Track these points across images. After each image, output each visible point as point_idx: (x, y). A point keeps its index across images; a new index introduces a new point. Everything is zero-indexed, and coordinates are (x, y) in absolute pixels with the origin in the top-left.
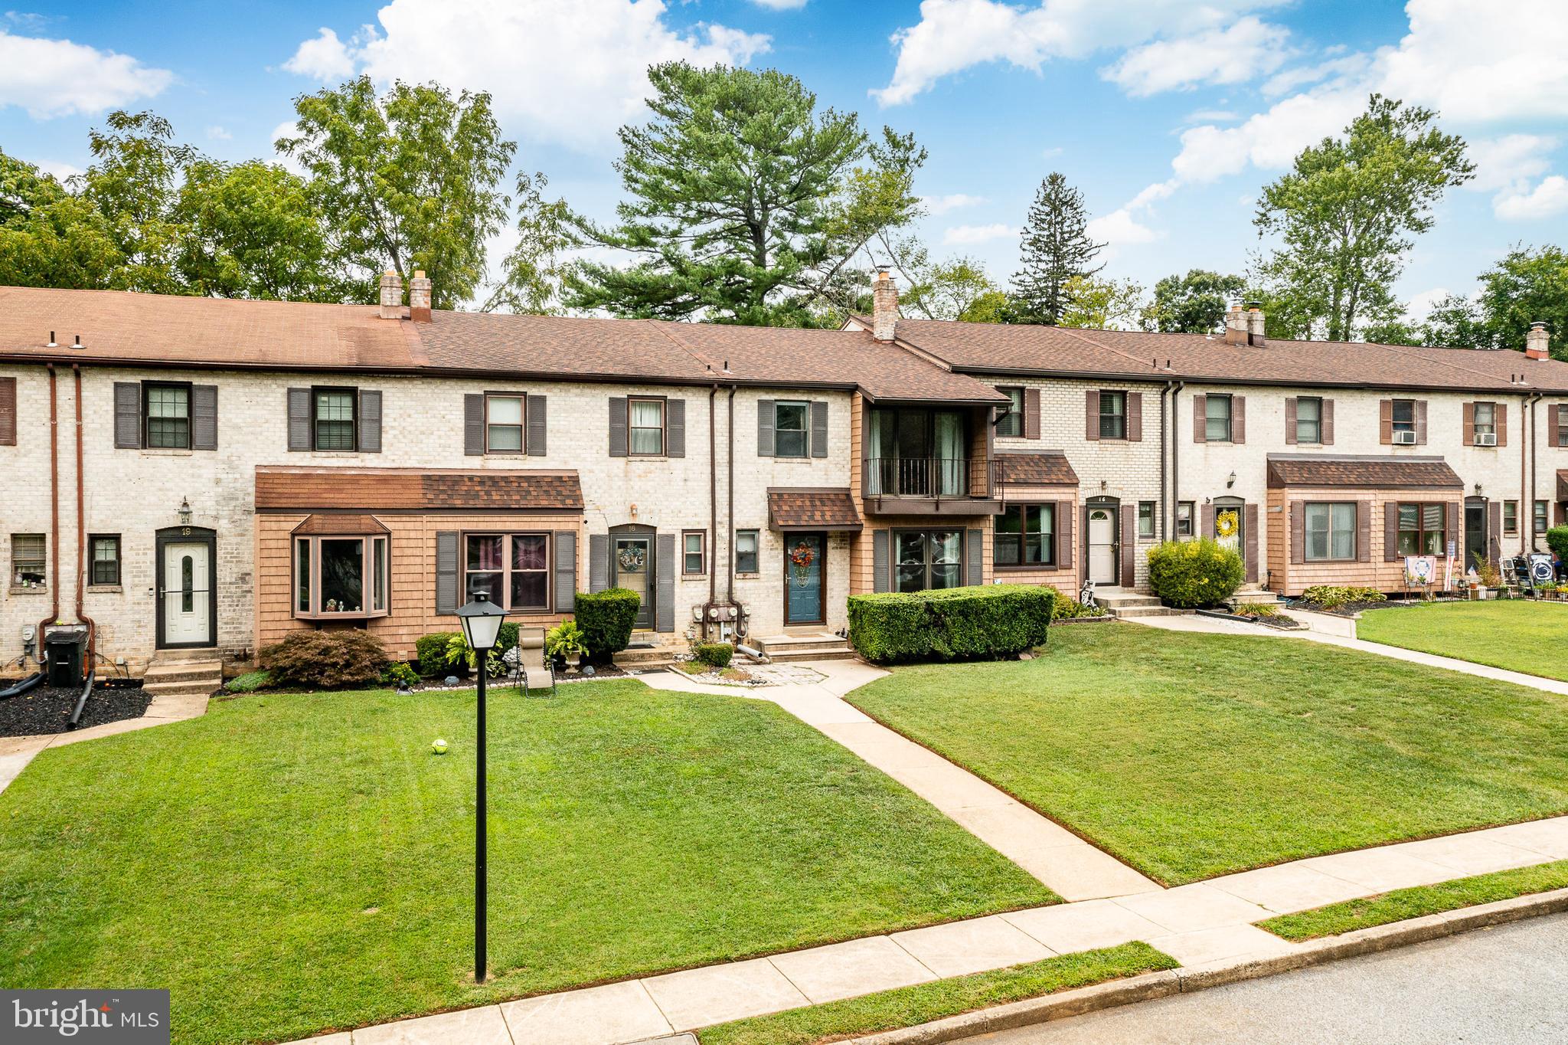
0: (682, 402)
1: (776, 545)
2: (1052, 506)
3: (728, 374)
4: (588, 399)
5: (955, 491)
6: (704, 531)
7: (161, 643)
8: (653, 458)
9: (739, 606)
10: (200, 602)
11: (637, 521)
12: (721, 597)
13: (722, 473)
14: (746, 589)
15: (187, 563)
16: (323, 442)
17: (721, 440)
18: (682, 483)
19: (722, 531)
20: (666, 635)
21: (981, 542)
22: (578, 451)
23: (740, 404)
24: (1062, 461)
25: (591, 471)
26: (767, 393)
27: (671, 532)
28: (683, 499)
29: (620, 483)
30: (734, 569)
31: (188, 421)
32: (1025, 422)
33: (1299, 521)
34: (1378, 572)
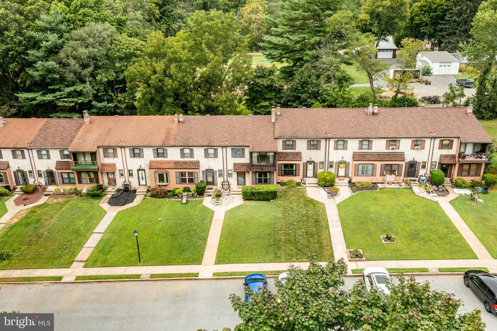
0: (217, 149)
1: (235, 173)
2: (296, 164)
4: (201, 149)
5: (272, 163)
6: (222, 170)
7: (139, 185)
8: (212, 158)
9: (228, 182)
10: (144, 179)
11: (210, 168)
12: (225, 181)
13: (225, 160)
14: (230, 180)
15: (142, 173)
16: (159, 156)
17: (225, 155)
18: (218, 162)
19: (225, 170)
20: (216, 186)
21: (274, 174)
22: (199, 157)
23: (228, 149)
24: (300, 154)
25: (201, 161)
26: (233, 147)
27: (216, 170)
28: (218, 165)
29: (207, 162)
30: (228, 176)
31: (140, 153)
32: (293, 146)
33: (356, 168)
34: (378, 178)
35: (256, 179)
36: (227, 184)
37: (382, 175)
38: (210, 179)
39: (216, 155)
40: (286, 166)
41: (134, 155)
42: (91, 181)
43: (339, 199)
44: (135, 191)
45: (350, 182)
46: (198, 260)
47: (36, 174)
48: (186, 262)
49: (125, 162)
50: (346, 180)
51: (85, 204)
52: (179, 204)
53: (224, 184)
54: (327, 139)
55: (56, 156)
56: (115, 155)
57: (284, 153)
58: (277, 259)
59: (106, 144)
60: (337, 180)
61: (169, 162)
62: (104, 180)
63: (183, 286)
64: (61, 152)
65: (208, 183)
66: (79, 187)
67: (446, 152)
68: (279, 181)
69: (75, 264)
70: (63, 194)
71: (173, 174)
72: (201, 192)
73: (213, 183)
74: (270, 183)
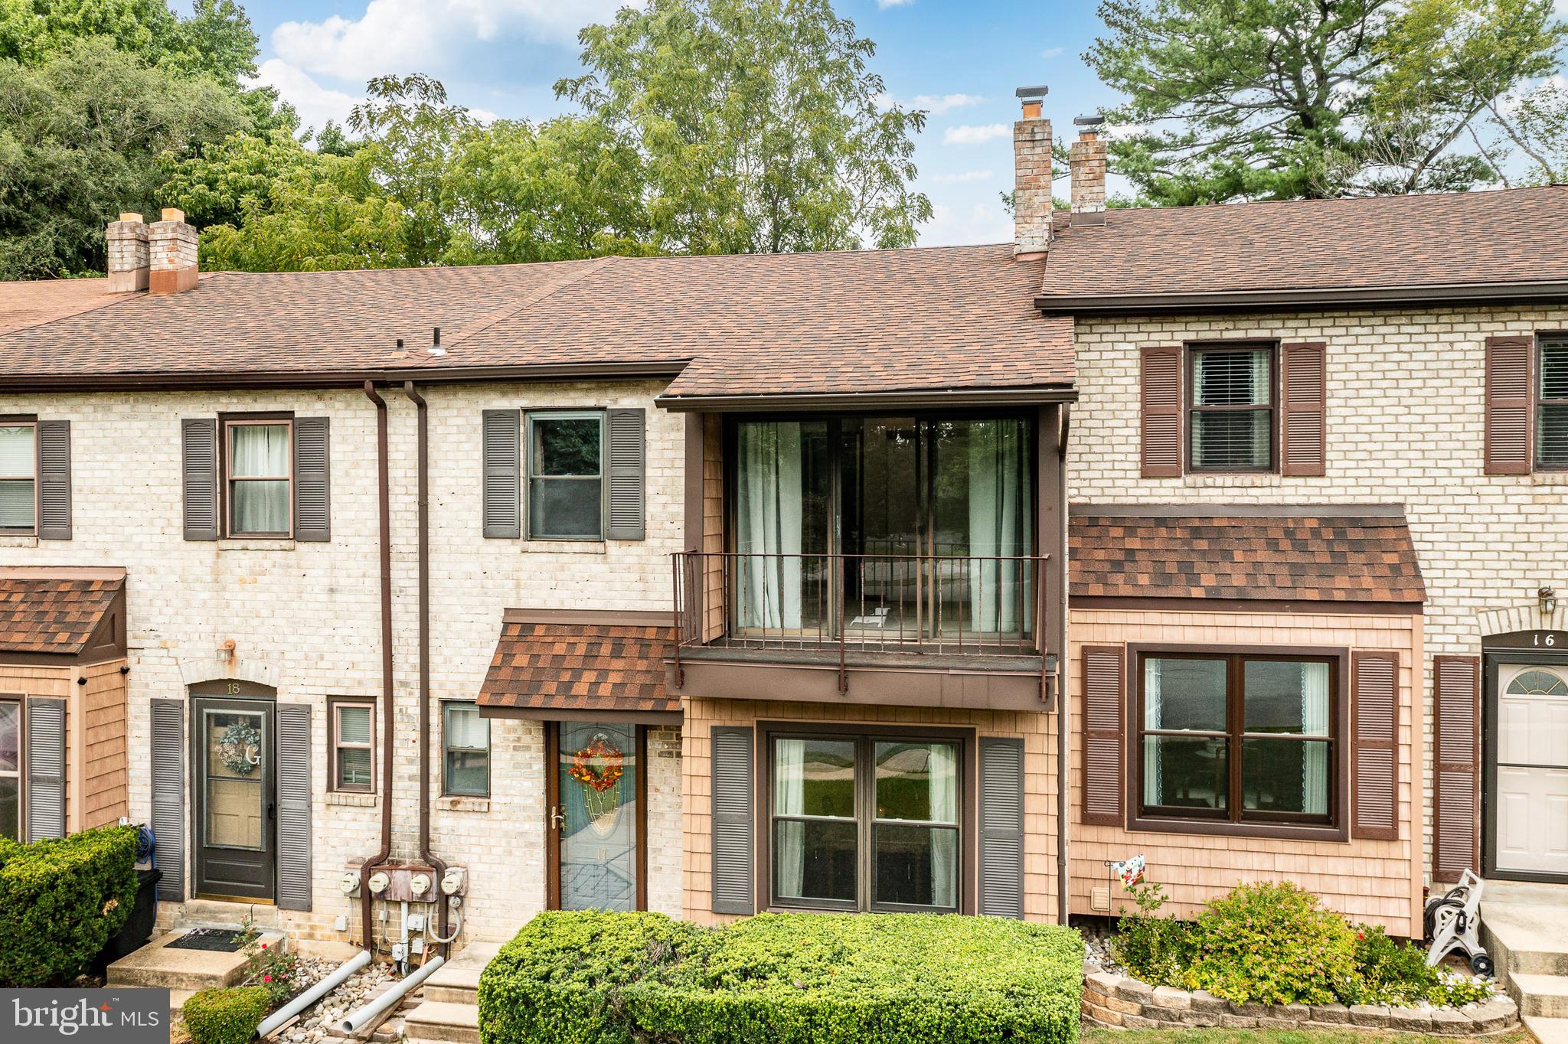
0: (324, 422)
1: (526, 739)
2: (1332, 660)
3: (439, 356)
4: (144, 425)
5: (1006, 623)
6: (372, 699)
8: (267, 544)
9: (439, 869)
11: (238, 675)
12: (406, 846)
13: (405, 574)
14: (459, 833)
17: (403, 503)
18: (324, 597)
19: (407, 702)
20: (297, 916)
21: (1020, 776)
22: (129, 530)
23: (444, 421)
24: (1391, 534)
25: (152, 570)
26: (504, 393)
27: (304, 700)
28: (328, 631)
29: (206, 595)
30: (435, 787)
32: (1282, 432)
35: (773, 828)
36: (419, 883)
38: (237, 818)
39: (307, 509)
53: (378, 882)
57: (1162, 520)
65: (216, 869)
68: (1101, 902)
73: (263, 870)
74: (963, 906)
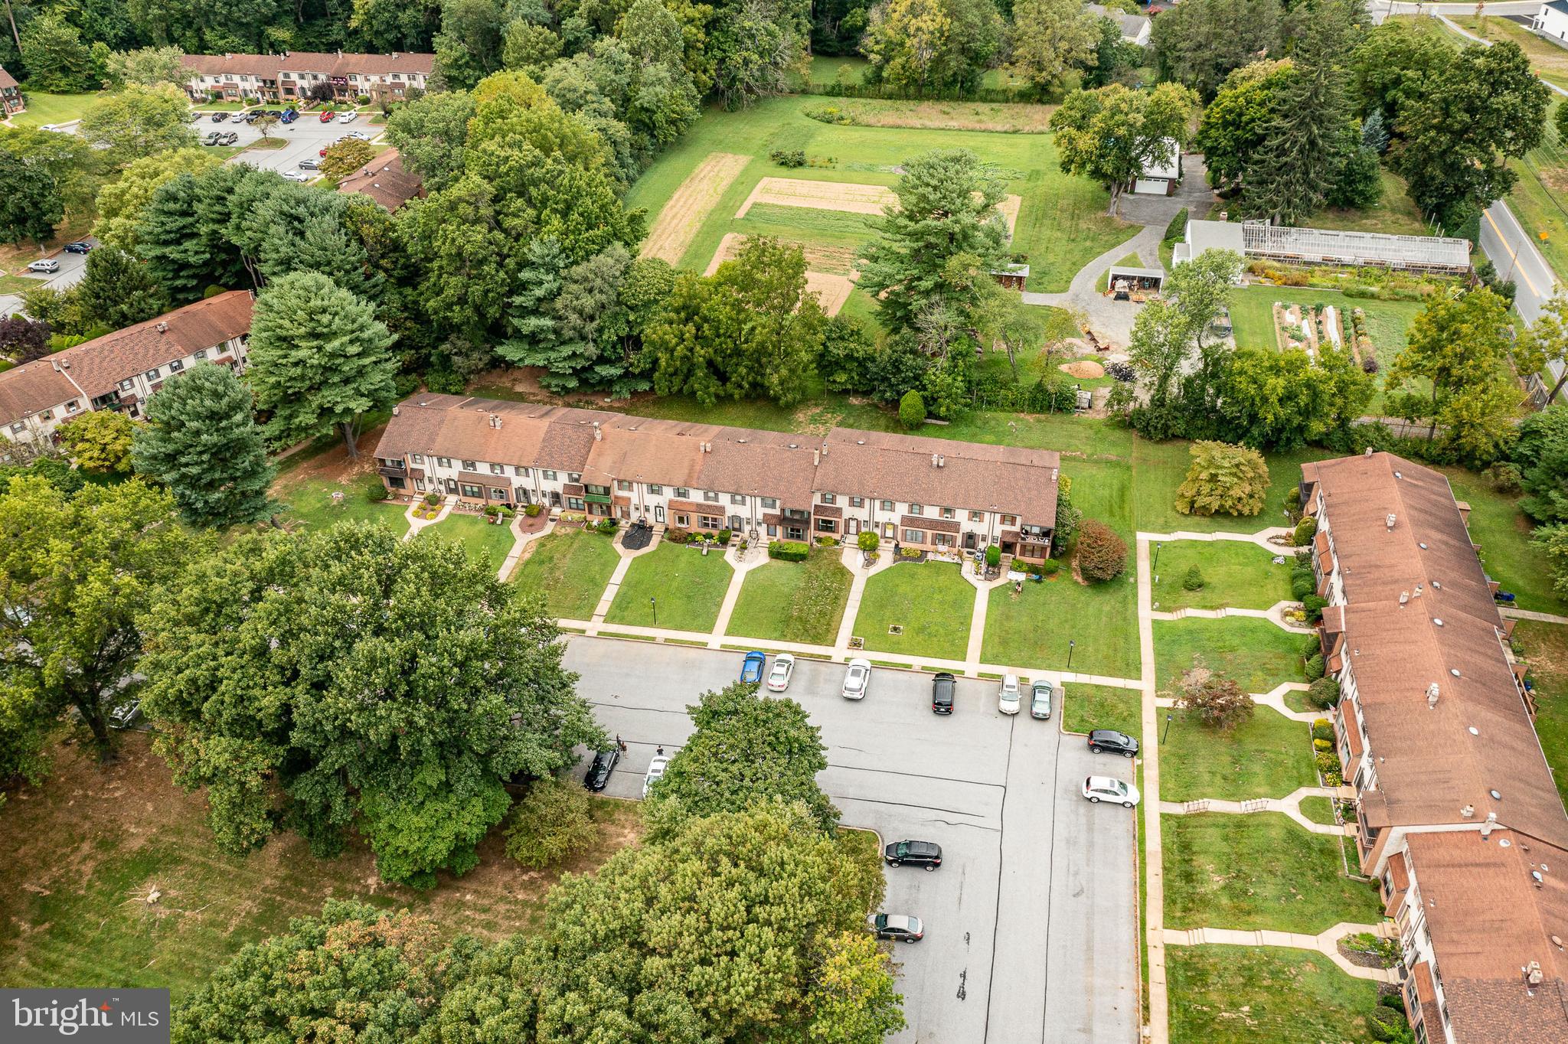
0: (745, 497)
2: (835, 520)
4: (727, 494)
7: (657, 523)
8: (740, 506)
9: (757, 532)
10: (662, 517)
11: (737, 515)
12: (753, 530)
13: (753, 509)
14: (758, 529)
15: (660, 511)
16: (680, 496)
18: (746, 510)
19: (754, 519)
22: (725, 503)
25: (727, 506)
28: (746, 513)
29: (733, 509)
31: (659, 491)
32: (833, 500)
33: (904, 533)
34: (928, 546)
35: (787, 534)
37: (934, 543)
38: (737, 525)
39: (743, 503)
40: (824, 521)
41: (653, 492)
42: (603, 512)
43: (874, 570)
44: (651, 528)
45: (897, 546)
46: (709, 629)
47: (540, 494)
48: (699, 630)
49: (641, 497)
50: (894, 543)
51: (597, 542)
52: (697, 555)
53: (751, 533)
54: (872, 499)
55: (563, 479)
56: (630, 488)
57: (822, 507)
58: (783, 637)
59: (621, 477)
60: (882, 541)
61: (690, 504)
62: (617, 513)
63: (693, 654)
64: (570, 475)
65: (734, 529)
66: (589, 517)
67: (1008, 528)
68: (815, 538)
69: (595, 618)
70: (571, 523)
71: (694, 518)
72: (724, 541)
73: (739, 530)
74: (803, 540)
